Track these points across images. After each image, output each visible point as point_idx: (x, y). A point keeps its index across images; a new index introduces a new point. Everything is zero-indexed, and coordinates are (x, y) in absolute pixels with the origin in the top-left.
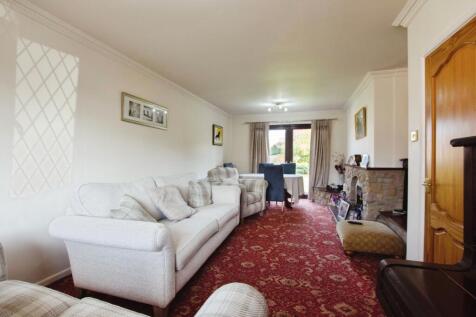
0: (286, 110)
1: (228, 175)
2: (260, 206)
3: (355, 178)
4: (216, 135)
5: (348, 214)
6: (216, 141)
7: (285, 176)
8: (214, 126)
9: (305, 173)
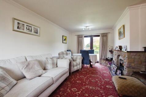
0: (90, 29)
1: (67, 54)
2: (79, 67)
3: (119, 56)
4: (64, 40)
5: (116, 71)
6: (64, 42)
7: (90, 54)
8: (63, 36)
9: (98, 53)
